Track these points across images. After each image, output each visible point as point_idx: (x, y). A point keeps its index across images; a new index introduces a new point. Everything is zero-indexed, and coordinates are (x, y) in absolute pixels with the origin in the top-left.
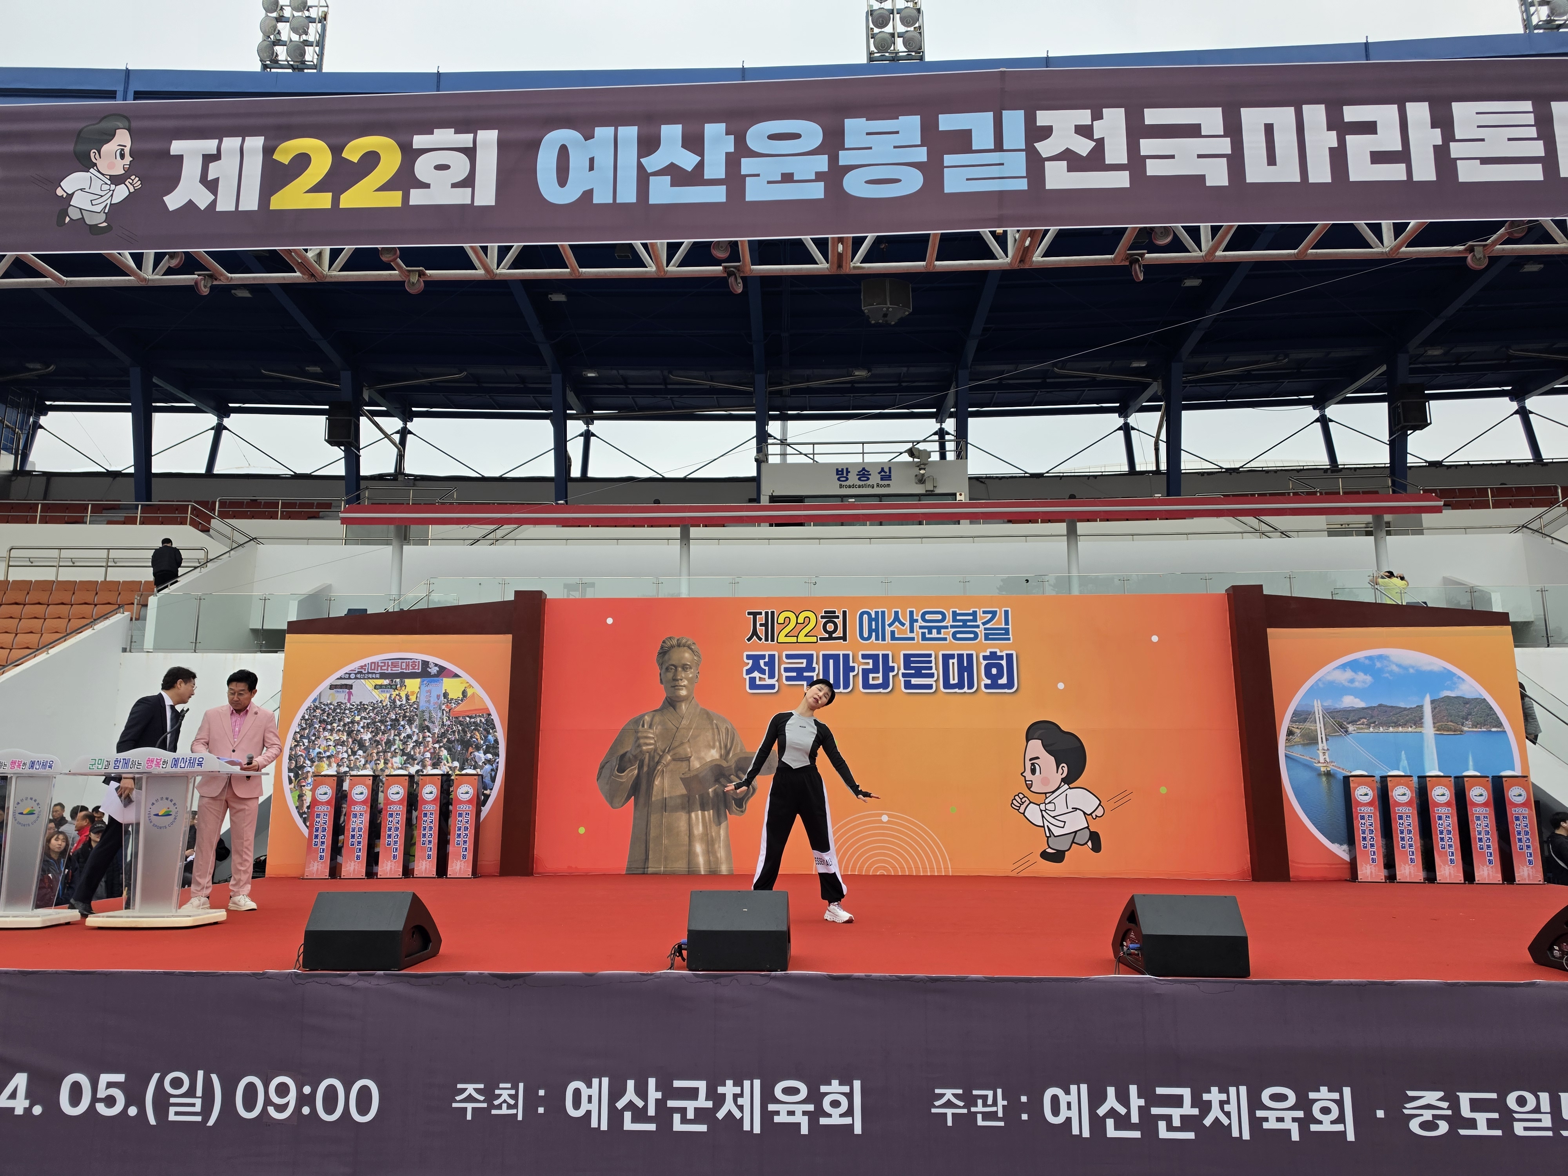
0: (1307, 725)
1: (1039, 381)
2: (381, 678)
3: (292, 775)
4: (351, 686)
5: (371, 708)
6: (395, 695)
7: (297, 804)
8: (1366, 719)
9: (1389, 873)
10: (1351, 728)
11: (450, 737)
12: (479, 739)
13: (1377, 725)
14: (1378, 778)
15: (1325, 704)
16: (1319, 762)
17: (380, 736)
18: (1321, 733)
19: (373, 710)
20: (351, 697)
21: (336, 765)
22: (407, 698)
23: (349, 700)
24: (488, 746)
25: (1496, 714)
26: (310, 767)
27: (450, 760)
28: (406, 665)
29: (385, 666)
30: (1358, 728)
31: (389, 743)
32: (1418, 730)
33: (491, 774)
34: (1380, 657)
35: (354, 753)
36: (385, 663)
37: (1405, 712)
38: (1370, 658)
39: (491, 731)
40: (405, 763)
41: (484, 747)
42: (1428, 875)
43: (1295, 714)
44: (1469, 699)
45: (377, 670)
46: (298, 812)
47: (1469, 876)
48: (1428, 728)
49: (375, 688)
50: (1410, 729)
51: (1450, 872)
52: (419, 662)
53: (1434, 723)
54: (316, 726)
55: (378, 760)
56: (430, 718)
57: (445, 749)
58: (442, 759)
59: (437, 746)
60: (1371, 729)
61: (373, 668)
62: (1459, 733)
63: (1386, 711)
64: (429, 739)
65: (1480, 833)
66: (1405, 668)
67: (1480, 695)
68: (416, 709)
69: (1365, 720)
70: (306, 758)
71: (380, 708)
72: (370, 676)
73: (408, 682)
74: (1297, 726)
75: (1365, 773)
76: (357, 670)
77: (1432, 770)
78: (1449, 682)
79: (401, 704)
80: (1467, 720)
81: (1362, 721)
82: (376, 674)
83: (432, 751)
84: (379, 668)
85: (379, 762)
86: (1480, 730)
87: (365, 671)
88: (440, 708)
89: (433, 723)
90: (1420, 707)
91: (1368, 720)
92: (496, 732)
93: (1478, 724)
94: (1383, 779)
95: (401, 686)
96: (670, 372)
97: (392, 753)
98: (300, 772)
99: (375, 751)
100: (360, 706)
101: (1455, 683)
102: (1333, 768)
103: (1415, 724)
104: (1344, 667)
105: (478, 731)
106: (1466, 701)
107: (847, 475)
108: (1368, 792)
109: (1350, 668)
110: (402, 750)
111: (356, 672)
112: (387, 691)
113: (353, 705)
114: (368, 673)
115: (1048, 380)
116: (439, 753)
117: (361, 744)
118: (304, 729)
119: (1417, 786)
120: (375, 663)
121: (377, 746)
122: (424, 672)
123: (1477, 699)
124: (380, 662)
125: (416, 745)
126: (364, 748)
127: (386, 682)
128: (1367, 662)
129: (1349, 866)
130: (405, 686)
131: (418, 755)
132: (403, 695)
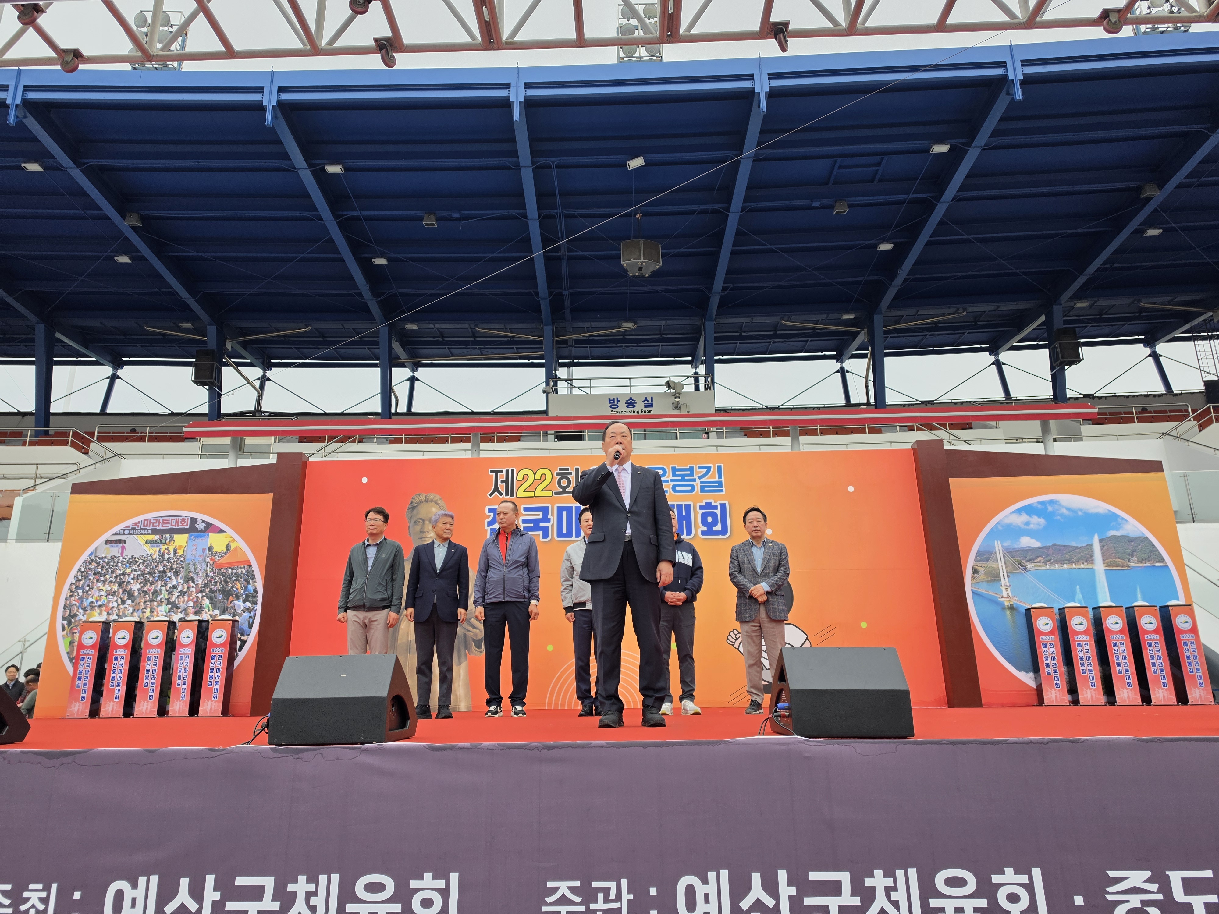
0: (990, 564)
1: (772, 333)
2: (152, 534)
3: (65, 622)
4: (125, 541)
5: (142, 561)
6: (164, 549)
7: (68, 650)
8: (1042, 557)
9: (1072, 698)
10: (1029, 566)
11: (213, 587)
12: (240, 589)
13: (1052, 563)
14: (1056, 611)
15: (1005, 544)
16: (1003, 597)
17: (148, 586)
18: (1003, 571)
19: (143, 562)
20: (124, 551)
21: (106, 613)
22: (175, 552)
23: (122, 554)
24: (247, 596)
25: (1158, 550)
26: (83, 615)
27: (211, 608)
28: (176, 522)
29: (156, 523)
30: (1036, 566)
31: (156, 593)
32: (1090, 566)
33: (249, 621)
34: (1051, 502)
35: (123, 602)
36: (156, 520)
37: (1076, 551)
38: (1042, 503)
39: (251, 581)
40: (169, 612)
41: (244, 596)
42: (1108, 699)
43: (979, 554)
44: (1133, 537)
45: (149, 527)
46: (69, 657)
47: (1146, 699)
48: (1099, 565)
49: (146, 543)
50: (1082, 566)
51: (1128, 695)
52: (188, 519)
53: (1104, 560)
54: (91, 578)
55: (145, 608)
56: (195, 570)
57: (207, 598)
58: (204, 608)
59: (200, 595)
60: (1048, 567)
61: (145, 525)
62: (1126, 568)
63: (1060, 550)
64: (194, 589)
65: (1152, 658)
66: (1074, 511)
67: (1143, 533)
68: (183, 562)
69: (1041, 559)
70: (80, 607)
71: (149, 561)
72: (143, 532)
73: (176, 537)
74: (980, 565)
75: (1045, 605)
76: (131, 527)
77: (1105, 600)
78: (1114, 523)
79: (169, 558)
80: (1132, 556)
81: (1039, 559)
82: (148, 530)
83: (195, 600)
84: (151, 524)
85: (145, 610)
86: (1145, 565)
87: (138, 527)
88: (205, 561)
89: (198, 574)
90: (1090, 546)
91: (1044, 558)
92: (255, 582)
93: (1142, 560)
94: (1062, 611)
95: (170, 541)
96: (477, 326)
97: (158, 602)
98: (73, 620)
99: (143, 600)
100: (132, 559)
101: (1119, 524)
102: (1015, 602)
103: (1086, 561)
104: (1019, 511)
105: (239, 581)
106: (1130, 540)
107: (617, 403)
108: (1048, 622)
109: (1025, 512)
110: (168, 600)
111: (130, 528)
112: (157, 546)
113: (125, 559)
114: (141, 529)
115: (778, 332)
116: (201, 602)
117: (130, 595)
118: (79, 580)
119: (1092, 617)
120: (147, 520)
121: (144, 595)
122: (192, 529)
123: (1140, 537)
124: (152, 519)
125: (181, 595)
126: (132, 598)
127: (157, 537)
128: (1040, 506)
129: (1036, 692)
130: (174, 541)
131: (181, 604)
132: (171, 549)
